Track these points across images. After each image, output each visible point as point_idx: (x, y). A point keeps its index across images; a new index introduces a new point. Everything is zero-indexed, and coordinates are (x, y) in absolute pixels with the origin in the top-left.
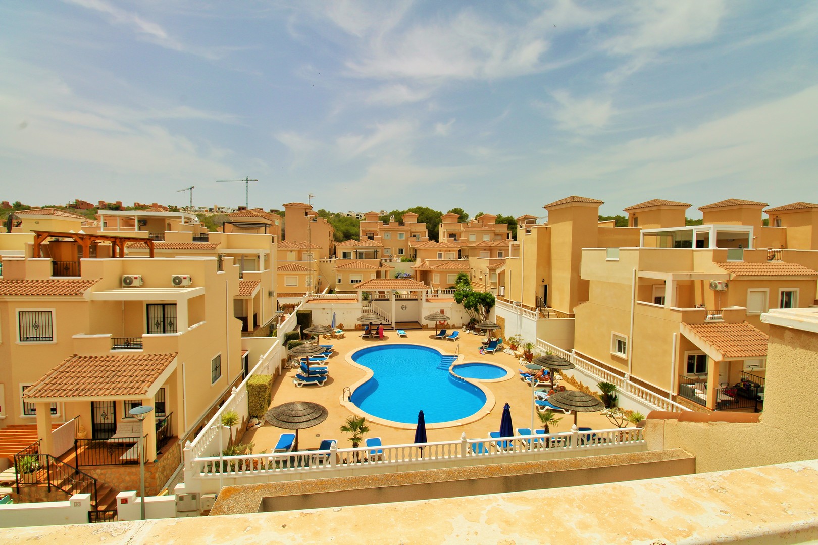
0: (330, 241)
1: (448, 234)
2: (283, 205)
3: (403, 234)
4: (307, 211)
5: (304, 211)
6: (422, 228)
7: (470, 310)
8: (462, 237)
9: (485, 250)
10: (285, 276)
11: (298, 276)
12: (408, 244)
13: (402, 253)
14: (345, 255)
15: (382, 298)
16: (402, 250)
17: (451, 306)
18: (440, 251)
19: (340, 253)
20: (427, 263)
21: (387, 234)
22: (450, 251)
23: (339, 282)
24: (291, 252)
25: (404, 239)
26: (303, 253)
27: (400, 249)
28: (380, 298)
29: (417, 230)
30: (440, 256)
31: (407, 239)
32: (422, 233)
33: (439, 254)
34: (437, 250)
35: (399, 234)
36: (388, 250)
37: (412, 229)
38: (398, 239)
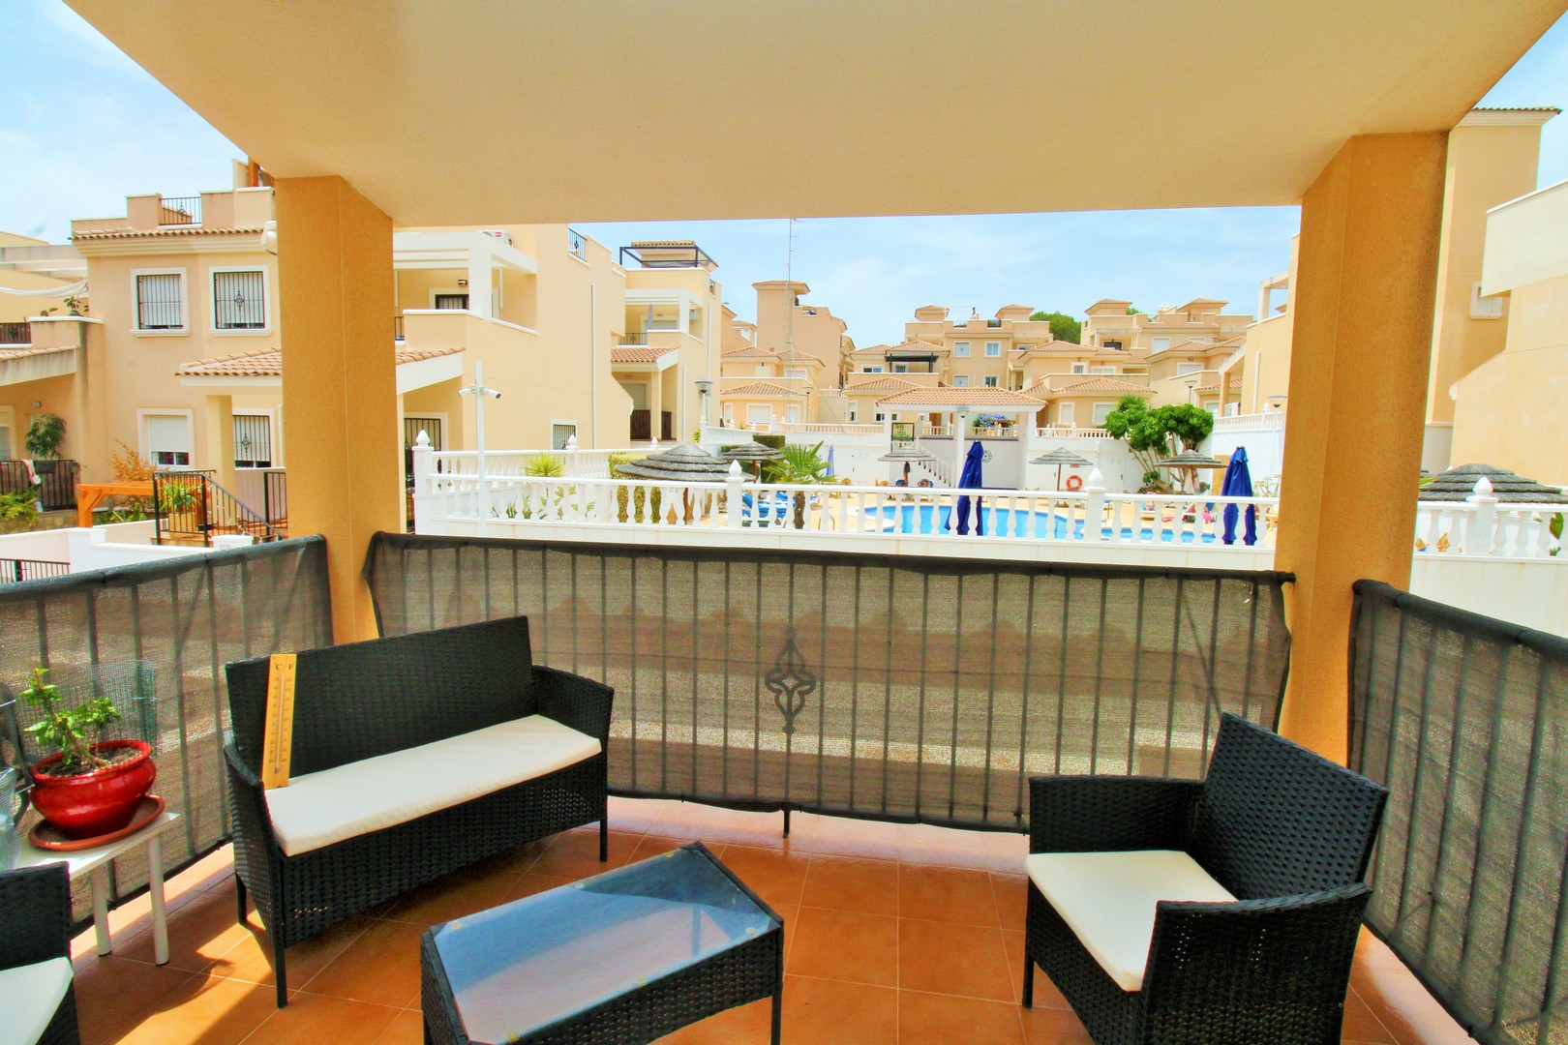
0: (842, 357)
1: (1101, 340)
2: (754, 285)
3: (996, 345)
5: (790, 296)
6: (1040, 331)
7: (1144, 452)
8: (1135, 346)
9: (1190, 359)
10: (748, 404)
11: (771, 405)
12: (1007, 363)
13: (994, 385)
15: (937, 436)
16: (994, 378)
17: (1097, 449)
18: (1079, 359)
20: (1047, 383)
21: (960, 346)
22: (1102, 363)
23: (853, 419)
24: (763, 365)
25: (999, 355)
27: (988, 379)
28: (934, 436)
29: (1027, 335)
30: (1078, 369)
31: (1005, 357)
33: (1075, 367)
34: (1073, 359)
35: (989, 345)
36: (963, 380)
37: (1019, 335)
38: (986, 356)
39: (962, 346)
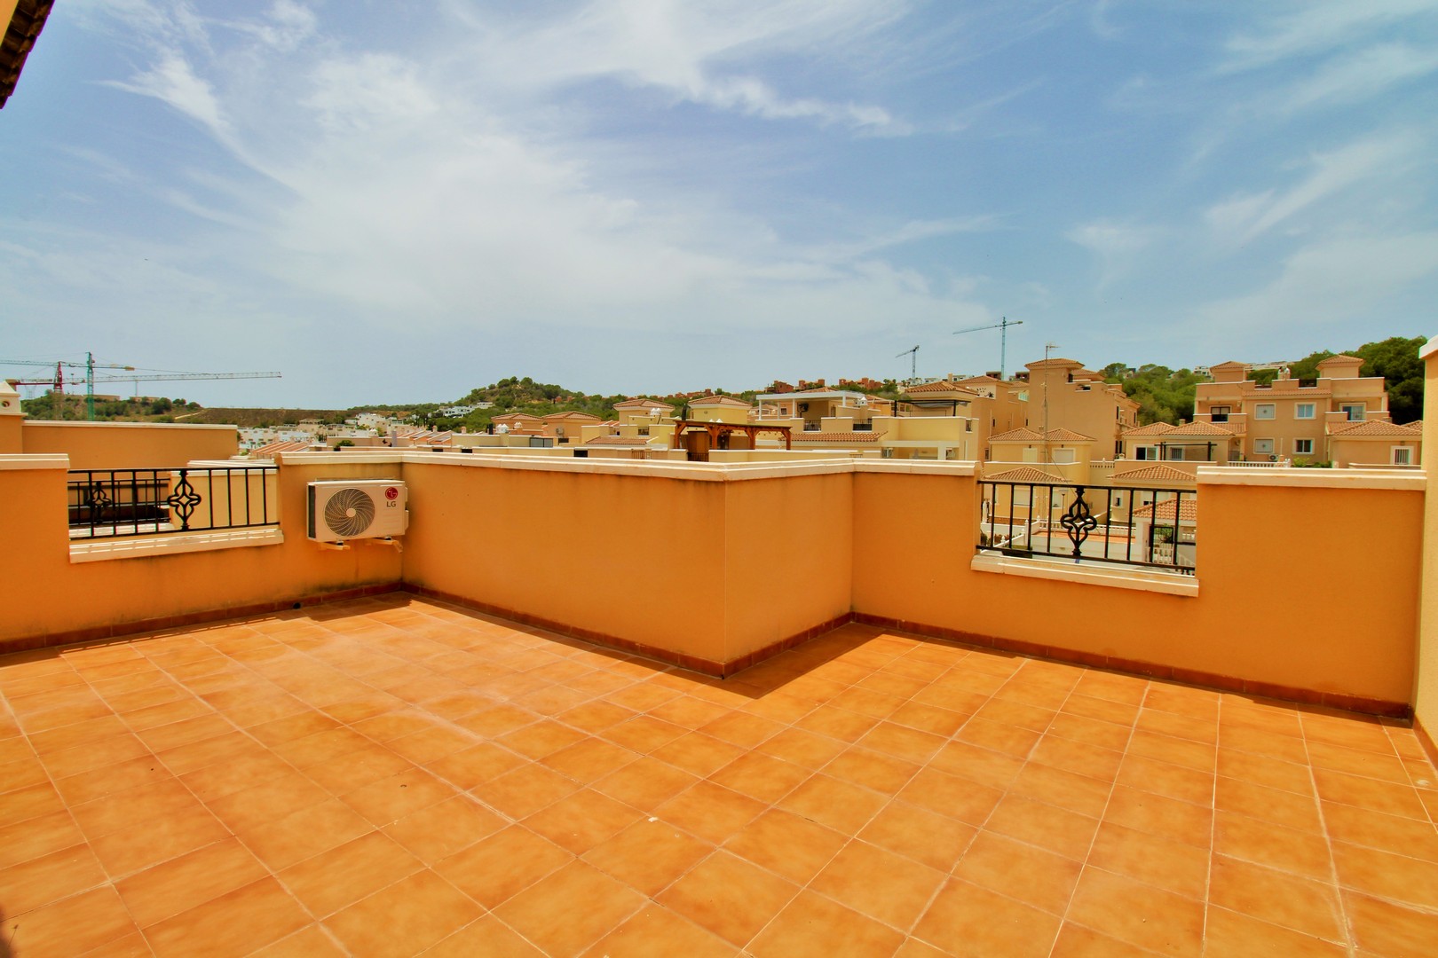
0: (1118, 427)
3: (1311, 406)
4: (1073, 373)
5: (1065, 374)
6: (1375, 388)
12: (1324, 427)
13: (1308, 449)
14: (1141, 454)
16: (1308, 443)
18: (1402, 443)
19: (1131, 450)
21: (1262, 409)
23: (1118, 504)
24: (1030, 447)
25: (1313, 417)
26: (1053, 449)
27: (1299, 442)
29: (1351, 395)
30: (1402, 454)
31: (1322, 419)
32: (1372, 403)
33: (1397, 451)
34: (1394, 443)
35: (1299, 406)
36: (1266, 443)
37: (1341, 394)
38: (1296, 418)
39: (1266, 408)
